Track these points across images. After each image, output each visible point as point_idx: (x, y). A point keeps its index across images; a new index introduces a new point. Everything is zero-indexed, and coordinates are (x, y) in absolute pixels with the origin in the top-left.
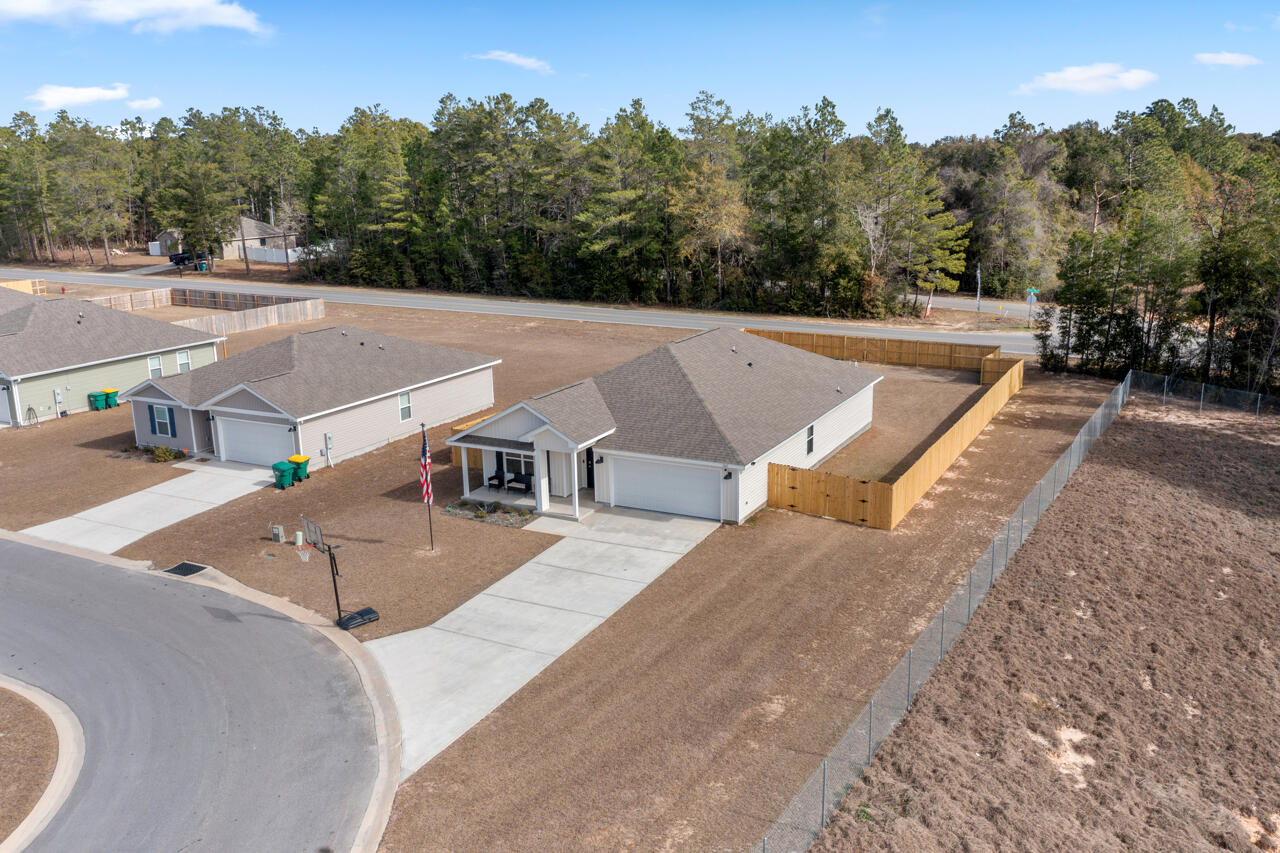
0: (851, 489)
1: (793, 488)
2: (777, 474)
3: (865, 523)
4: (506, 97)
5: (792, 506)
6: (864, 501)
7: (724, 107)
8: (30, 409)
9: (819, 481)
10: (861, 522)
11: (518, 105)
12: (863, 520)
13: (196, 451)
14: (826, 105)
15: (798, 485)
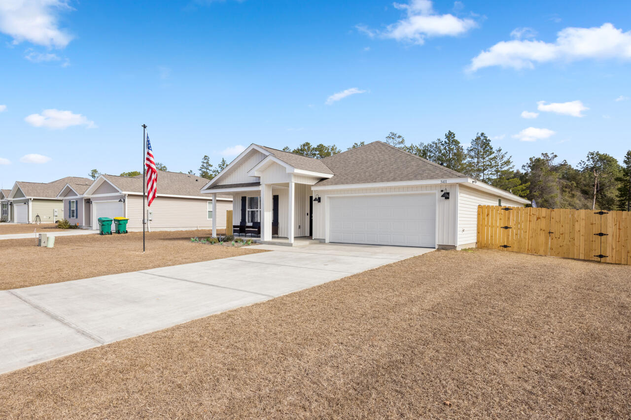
0: (583, 223)
1: (506, 228)
2: (488, 215)
3: (603, 260)
4: (307, 144)
5: (505, 246)
6: (601, 234)
7: (401, 138)
8: (38, 216)
9: (538, 218)
10: (599, 259)
11: (312, 147)
12: (601, 256)
13: (84, 225)
14: (450, 135)
15: (511, 224)
